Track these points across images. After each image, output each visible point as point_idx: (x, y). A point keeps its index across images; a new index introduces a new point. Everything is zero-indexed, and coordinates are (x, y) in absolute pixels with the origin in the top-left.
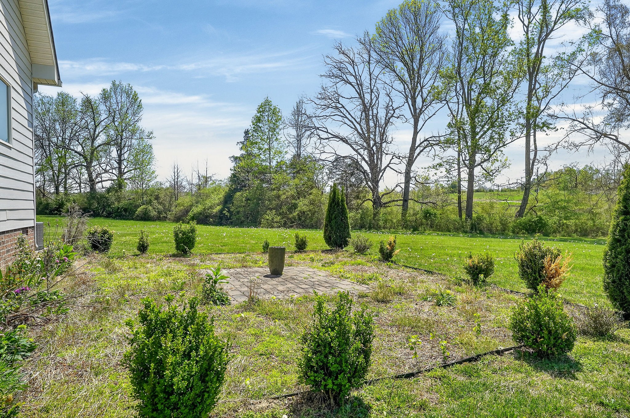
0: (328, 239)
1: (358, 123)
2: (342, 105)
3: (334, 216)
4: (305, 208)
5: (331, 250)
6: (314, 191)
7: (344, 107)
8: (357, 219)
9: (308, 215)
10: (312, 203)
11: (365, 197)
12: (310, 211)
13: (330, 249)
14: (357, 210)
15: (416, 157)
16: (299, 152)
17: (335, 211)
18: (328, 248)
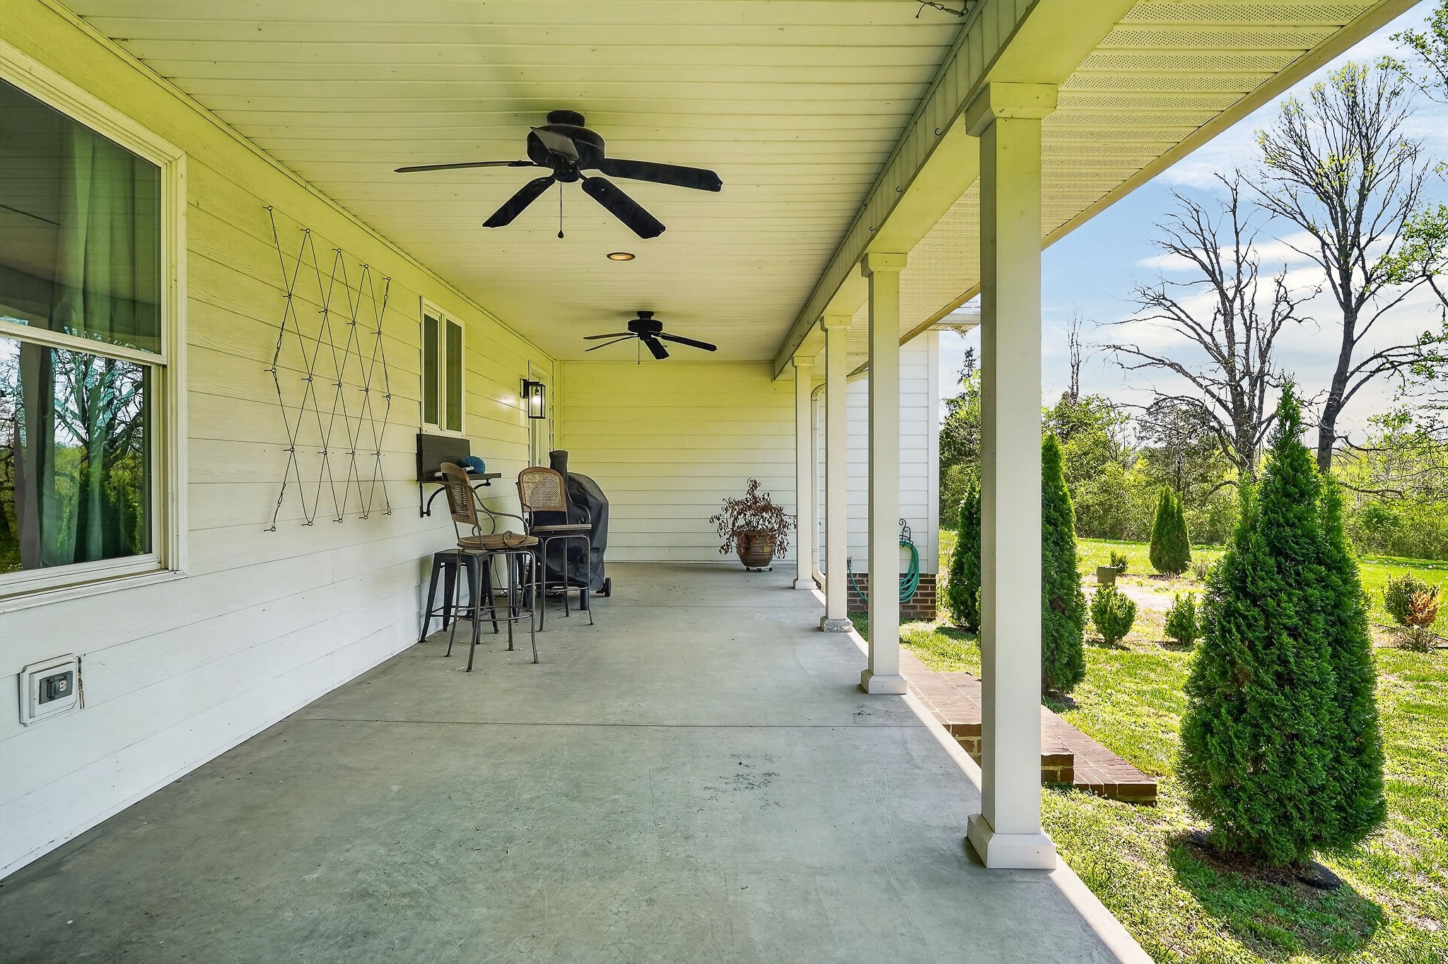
0: (1156, 561)
1: (1207, 333)
2: (1171, 301)
3: (1166, 530)
4: (1090, 499)
5: (1161, 576)
6: (1110, 466)
7: (1175, 305)
8: (1202, 523)
9: (1096, 511)
10: (1105, 489)
11: (1220, 477)
12: (1101, 504)
13: (1158, 573)
14: (1203, 504)
15: (1347, 398)
16: (1075, 387)
17: (1168, 525)
18: (1156, 572)
